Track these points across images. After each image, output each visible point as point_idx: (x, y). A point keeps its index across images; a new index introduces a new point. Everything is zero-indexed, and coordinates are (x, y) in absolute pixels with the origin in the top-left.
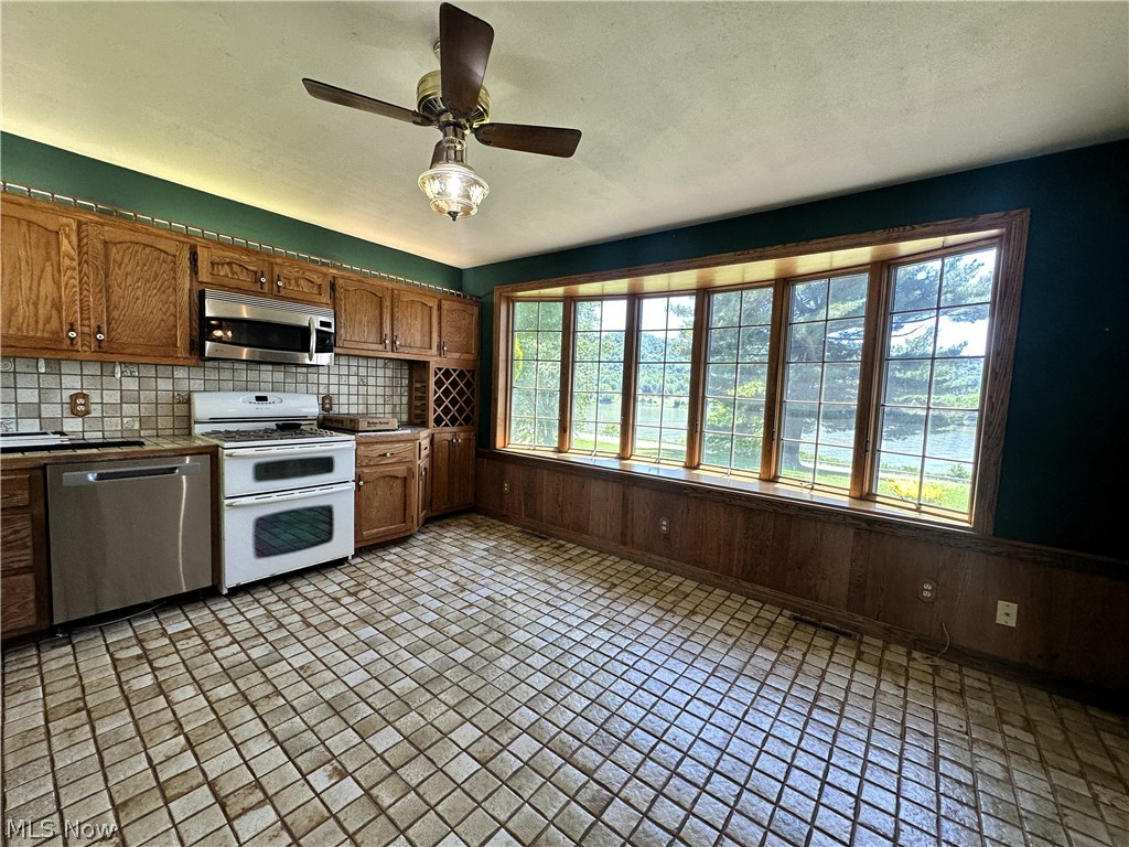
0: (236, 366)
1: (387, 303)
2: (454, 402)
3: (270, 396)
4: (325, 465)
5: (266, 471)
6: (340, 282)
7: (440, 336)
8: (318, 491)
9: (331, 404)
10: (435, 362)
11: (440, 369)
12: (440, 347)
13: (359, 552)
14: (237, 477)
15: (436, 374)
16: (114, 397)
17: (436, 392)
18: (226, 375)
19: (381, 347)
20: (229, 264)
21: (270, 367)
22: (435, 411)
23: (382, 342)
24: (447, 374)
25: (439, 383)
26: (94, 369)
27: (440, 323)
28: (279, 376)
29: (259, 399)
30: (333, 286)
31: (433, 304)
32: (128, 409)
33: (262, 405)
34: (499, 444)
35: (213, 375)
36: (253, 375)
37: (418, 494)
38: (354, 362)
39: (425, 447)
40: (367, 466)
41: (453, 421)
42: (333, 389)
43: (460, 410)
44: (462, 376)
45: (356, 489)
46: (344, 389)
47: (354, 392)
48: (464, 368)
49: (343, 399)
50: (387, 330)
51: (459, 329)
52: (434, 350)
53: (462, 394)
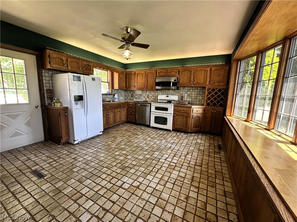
0: (166, 90)
1: (193, 72)
2: (215, 99)
3: (169, 96)
4: (166, 109)
5: (157, 108)
6: (181, 70)
7: (210, 78)
8: (164, 114)
9: (182, 98)
10: (208, 87)
11: (210, 89)
12: (210, 82)
13: (173, 130)
15: (208, 90)
16: (151, 96)
17: (207, 96)
18: (165, 92)
19: (190, 84)
20: (161, 72)
21: (167, 90)
22: (207, 101)
24: (213, 90)
25: (209, 93)
26: (150, 92)
27: (210, 75)
28: (173, 92)
29: (167, 96)
30: (179, 71)
31: (209, 69)
32: (153, 97)
33: (167, 98)
35: (163, 92)
36: (168, 92)
37: (191, 122)
38: (189, 88)
39: (197, 110)
40: (177, 112)
41: (215, 105)
42: (184, 95)
43: (218, 102)
44: (220, 90)
45: (174, 116)
46: (186, 95)
47: (188, 95)
48: (221, 88)
49: (186, 97)
50: (192, 79)
51: (219, 75)
52: (208, 83)
53: (219, 96)
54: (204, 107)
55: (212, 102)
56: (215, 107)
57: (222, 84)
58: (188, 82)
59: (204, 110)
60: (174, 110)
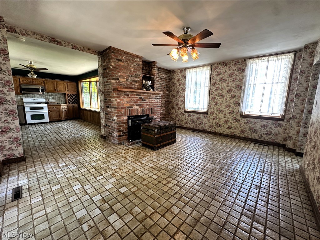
0: (31, 94)
1: (55, 84)
2: (73, 100)
3: (36, 99)
4: (42, 108)
5: (31, 109)
6: (45, 81)
7: (68, 89)
8: (41, 112)
9: (48, 100)
10: (67, 93)
12: (68, 91)
13: (50, 122)
14: (27, 109)
15: (68, 95)
17: (68, 98)
18: (29, 96)
22: (68, 101)
23: (55, 90)
24: (71, 95)
25: (69, 97)
27: (67, 87)
28: (38, 96)
30: (44, 82)
31: (66, 83)
33: (34, 100)
34: (81, 107)
36: (34, 96)
37: (63, 114)
38: (53, 93)
39: (64, 107)
40: (51, 109)
41: (73, 103)
42: (49, 98)
43: (74, 101)
44: (74, 95)
45: (49, 112)
46: (51, 98)
47: (52, 98)
48: (74, 94)
49: (51, 99)
50: (56, 88)
51: (72, 87)
52: (67, 91)
53: (74, 98)
54: (67, 105)
55: (71, 101)
56: (73, 104)
57: (75, 92)
58: (53, 89)
59: (68, 106)
60: (48, 109)
